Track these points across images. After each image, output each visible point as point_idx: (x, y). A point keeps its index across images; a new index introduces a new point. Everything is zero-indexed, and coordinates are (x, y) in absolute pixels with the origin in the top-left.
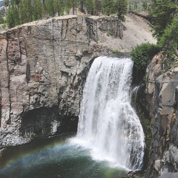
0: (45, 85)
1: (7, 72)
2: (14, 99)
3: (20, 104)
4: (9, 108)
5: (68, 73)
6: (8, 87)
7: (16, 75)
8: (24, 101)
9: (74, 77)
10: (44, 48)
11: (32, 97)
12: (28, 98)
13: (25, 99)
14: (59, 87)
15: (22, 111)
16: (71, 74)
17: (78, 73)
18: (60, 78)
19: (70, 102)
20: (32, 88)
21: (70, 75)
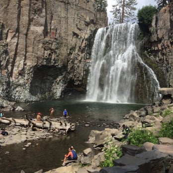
0: (58, 43)
1: (28, 18)
2: (30, 49)
3: (35, 56)
4: (24, 57)
5: (78, 35)
6: (26, 35)
7: (34, 25)
8: (39, 53)
9: (83, 41)
10: (59, 9)
11: (46, 52)
12: (43, 52)
13: (41, 52)
14: (70, 47)
15: (36, 64)
16: (81, 37)
17: (86, 37)
18: (71, 39)
19: (76, 64)
20: (48, 42)
21: (79, 37)
